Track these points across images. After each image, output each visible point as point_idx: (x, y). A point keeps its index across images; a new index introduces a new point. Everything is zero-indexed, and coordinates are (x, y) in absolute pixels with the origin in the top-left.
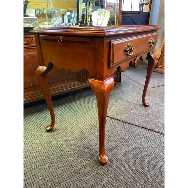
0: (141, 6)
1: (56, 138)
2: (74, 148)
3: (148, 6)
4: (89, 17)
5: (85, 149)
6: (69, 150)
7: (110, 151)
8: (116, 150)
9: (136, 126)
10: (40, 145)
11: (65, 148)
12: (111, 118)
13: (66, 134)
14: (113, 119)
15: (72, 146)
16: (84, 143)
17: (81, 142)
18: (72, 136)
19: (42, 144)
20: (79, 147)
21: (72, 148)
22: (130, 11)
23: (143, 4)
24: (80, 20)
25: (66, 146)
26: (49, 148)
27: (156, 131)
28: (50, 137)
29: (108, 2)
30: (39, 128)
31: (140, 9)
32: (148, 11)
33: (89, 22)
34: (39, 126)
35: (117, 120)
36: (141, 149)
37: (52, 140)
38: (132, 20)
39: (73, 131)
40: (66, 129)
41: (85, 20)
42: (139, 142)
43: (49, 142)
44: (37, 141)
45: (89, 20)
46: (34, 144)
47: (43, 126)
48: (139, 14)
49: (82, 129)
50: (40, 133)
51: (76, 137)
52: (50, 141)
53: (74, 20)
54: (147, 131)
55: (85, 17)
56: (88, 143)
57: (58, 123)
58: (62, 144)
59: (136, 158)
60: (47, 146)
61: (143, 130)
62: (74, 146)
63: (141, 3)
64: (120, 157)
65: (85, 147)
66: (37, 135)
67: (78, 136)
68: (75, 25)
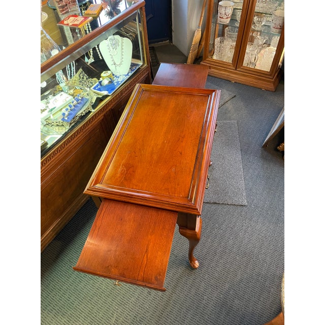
27: (229, 203)
36: (221, 234)
42: (217, 225)
54: (220, 207)
59: (220, 247)
64: (206, 252)
68: (76, 72)
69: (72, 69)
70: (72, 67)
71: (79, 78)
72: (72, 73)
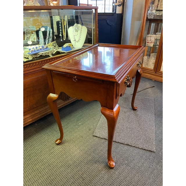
0: (114, 8)
1: (48, 170)
2: (67, 180)
3: (121, 7)
4: (65, 30)
5: (79, 179)
6: (63, 183)
7: (102, 178)
8: (107, 175)
9: (122, 143)
10: (34, 182)
11: (59, 181)
12: (99, 137)
13: (57, 164)
14: (100, 139)
15: (66, 178)
16: (76, 172)
17: (73, 171)
18: (63, 166)
19: (36, 180)
20: (73, 178)
21: (65, 180)
22: (104, 12)
23: (116, 6)
24: (56, 33)
25: (59, 178)
26: (43, 184)
27: (140, 147)
28: (41, 170)
29: (81, 4)
30: (28, 160)
31: (113, 11)
32: (121, 13)
33: (65, 36)
34: (28, 158)
35: (104, 139)
36: (128, 170)
37: (44, 174)
38: (106, 21)
39: (64, 159)
40: (57, 158)
41: (61, 33)
42: (126, 162)
43: (42, 177)
44: (30, 178)
45: (66, 33)
46: (27, 181)
47: (32, 157)
48: (113, 15)
49: (72, 155)
50: (31, 167)
51: (68, 166)
52: (43, 175)
53: (49, 36)
54: (132, 148)
55: (61, 30)
56: (80, 171)
57: (47, 152)
58: (55, 177)
59: (126, 181)
60: (41, 182)
61: (129, 147)
62: (68, 178)
63: (114, 5)
64: (112, 182)
65: (78, 177)
66: (28, 170)
67: (69, 165)
68: (51, 42)
69: (50, 39)
70: (50, 38)
71: (52, 45)
72: (49, 42)
